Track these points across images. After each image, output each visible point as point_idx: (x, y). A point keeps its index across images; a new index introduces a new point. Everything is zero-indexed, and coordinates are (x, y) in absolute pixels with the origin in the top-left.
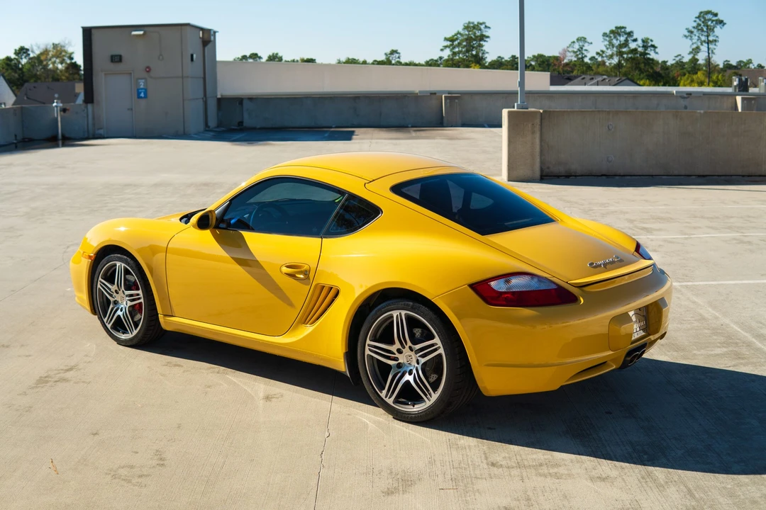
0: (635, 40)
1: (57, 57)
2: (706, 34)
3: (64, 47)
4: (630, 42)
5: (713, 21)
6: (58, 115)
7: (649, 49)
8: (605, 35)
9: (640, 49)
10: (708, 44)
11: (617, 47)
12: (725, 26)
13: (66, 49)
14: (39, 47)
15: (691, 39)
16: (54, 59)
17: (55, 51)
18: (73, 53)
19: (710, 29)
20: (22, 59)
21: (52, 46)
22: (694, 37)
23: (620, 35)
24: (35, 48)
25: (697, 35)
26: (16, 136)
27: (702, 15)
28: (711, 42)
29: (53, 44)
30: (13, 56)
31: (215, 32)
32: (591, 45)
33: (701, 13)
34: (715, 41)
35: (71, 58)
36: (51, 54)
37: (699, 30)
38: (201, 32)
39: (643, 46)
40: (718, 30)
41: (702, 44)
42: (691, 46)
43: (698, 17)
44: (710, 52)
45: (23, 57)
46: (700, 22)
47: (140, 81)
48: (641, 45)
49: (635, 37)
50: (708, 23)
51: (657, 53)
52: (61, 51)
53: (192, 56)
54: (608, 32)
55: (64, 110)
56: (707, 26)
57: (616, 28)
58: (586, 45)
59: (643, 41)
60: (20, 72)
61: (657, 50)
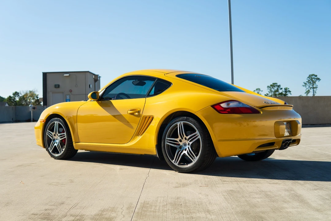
0: (281, 89)
1: (31, 97)
2: (312, 84)
3: (34, 92)
4: (279, 89)
5: (315, 79)
6: (31, 110)
7: (288, 93)
8: (268, 87)
9: (284, 93)
10: (313, 88)
11: (274, 92)
12: (321, 80)
13: (35, 93)
14: (23, 92)
15: (306, 87)
16: (30, 98)
17: (30, 94)
18: (38, 95)
19: (314, 82)
20: (16, 97)
21: (29, 92)
22: (307, 86)
23: (275, 87)
24: (22, 92)
25: (308, 85)
26: (13, 119)
27: (310, 76)
28: (315, 88)
29: (30, 91)
30: (12, 96)
31: (100, 77)
32: (262, 92)
33: (310, 75)
34: (316, 87)
35: (38, 97)
36: (28, 95)
37: (309, 83)
38: (94, 76)
39: (285, 91)
40: (317, 82)
41: (310, 89)
42: (306, 90)
43: (309, 77)
44: (314, 92)
45: (16, 96)
46: (310, 79)
47: (67, 96)
48: (284, 91)
49: (281, 87)
50: (313, 80)
51: (291, 94)
52: (33, 94)
53: (90, 85)
54: (269, 86)
55: (34, 108)
56: (313, 81)
57: (273, 84)
58: (260, 92)
59: (285, 89)
60: (15, 103)
61: (291, 93)
